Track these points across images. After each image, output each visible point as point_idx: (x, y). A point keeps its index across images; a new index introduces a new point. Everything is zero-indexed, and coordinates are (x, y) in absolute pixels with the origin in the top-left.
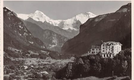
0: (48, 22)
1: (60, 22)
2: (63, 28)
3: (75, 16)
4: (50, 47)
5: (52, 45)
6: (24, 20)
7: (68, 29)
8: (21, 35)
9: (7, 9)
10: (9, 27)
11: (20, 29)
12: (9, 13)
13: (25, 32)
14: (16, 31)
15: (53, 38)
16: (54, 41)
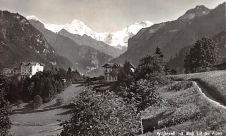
0: (89, 35)
1: (106, 35)
2: (110, 45)
3: (128, 27)
4: (88, 70)
5: (91, 67)
6: (55, 32)
7: (118, 46)
8: (38, 52)
9: (20, 15)
10: (22, 40)
11: (38, 45)
12: (22, 21)
13: (45, 48)
14: (31, 47)
15: (93, 57)
16: (94, 62)
